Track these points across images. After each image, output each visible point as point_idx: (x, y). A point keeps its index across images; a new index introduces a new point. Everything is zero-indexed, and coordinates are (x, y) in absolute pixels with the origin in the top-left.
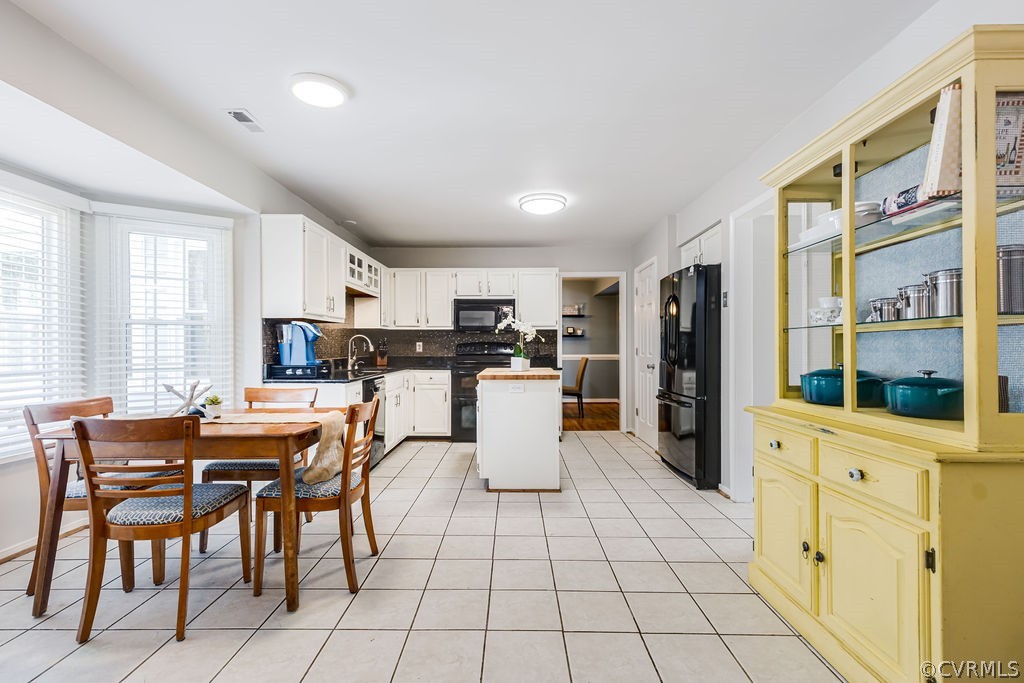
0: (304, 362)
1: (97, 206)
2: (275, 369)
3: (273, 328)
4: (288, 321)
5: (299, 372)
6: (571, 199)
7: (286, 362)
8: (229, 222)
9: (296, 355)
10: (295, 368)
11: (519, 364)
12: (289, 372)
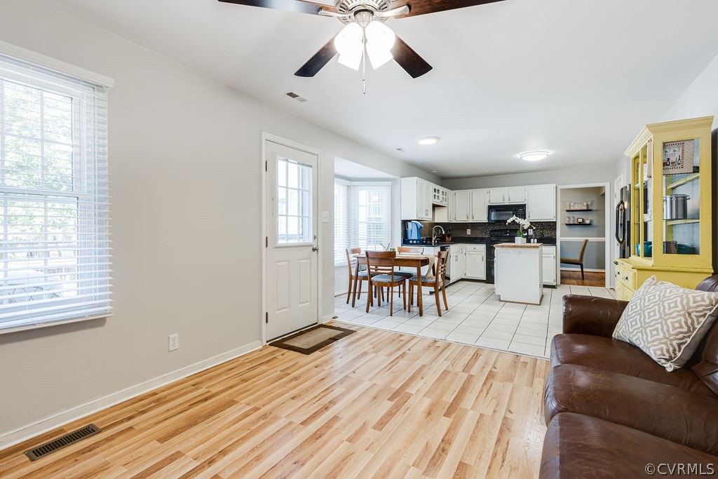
0: (417, 238)
1: (353, 183)
2: (406, 241)
3: (405, 223)
4: (410, 221)
5: (415, 242)
6: (551, 152)
7: (409, 238)
8: (390, 183)
9: (414, 235)
10: (413, 240)
11: (519, 240)
12: (411, 242)
